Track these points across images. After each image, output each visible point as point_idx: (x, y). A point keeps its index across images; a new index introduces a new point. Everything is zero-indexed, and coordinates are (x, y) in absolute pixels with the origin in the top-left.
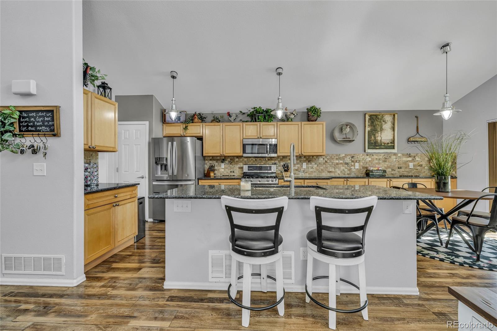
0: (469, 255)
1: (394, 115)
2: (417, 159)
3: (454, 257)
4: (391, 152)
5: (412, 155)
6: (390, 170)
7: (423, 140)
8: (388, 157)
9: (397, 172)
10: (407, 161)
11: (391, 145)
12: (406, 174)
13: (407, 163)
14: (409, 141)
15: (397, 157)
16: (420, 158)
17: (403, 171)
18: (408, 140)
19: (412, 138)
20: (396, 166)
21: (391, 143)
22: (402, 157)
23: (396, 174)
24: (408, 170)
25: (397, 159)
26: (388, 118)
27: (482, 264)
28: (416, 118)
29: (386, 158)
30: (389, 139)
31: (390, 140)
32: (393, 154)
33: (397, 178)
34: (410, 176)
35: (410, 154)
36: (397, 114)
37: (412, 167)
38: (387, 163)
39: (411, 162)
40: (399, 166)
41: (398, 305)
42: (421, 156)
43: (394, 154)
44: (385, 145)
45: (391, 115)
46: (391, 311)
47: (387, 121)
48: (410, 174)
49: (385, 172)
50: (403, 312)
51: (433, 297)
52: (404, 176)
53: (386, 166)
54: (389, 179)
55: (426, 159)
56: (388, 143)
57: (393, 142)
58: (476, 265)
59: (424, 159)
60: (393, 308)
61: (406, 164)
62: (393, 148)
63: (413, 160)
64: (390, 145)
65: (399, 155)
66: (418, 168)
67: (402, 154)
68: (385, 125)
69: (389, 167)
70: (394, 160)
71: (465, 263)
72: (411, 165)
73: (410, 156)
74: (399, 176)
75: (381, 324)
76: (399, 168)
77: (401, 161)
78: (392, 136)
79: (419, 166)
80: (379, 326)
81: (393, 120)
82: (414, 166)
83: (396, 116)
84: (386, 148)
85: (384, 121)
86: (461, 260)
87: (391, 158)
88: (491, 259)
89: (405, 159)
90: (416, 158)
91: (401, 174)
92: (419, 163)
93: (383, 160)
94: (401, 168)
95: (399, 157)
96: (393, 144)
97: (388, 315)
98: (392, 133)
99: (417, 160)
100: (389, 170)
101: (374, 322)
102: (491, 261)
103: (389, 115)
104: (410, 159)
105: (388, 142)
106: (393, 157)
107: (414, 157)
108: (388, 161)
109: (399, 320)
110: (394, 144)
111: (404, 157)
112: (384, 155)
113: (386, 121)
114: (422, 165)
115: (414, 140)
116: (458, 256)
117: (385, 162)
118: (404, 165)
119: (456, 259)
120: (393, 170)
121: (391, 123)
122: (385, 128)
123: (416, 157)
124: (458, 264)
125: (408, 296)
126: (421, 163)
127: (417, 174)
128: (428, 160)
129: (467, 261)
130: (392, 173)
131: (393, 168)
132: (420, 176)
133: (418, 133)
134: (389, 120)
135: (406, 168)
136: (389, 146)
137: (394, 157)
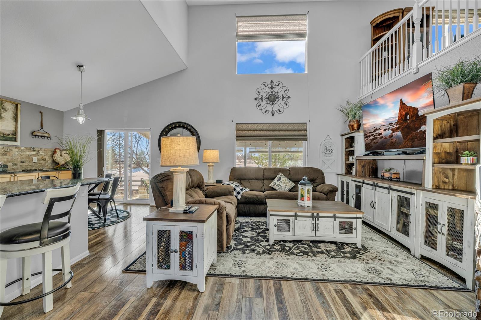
0: (99, 221)
1: (17, 105)
2: (41, 153)
3: (92, 226)
4: (13, 144)
5: (36, 149)
6: (11, 164)
7: (47, 135)
8: (9, 150)
9: (19, 167)
10: (31, 156)
11: (13, 137)
12: (29, 168)
13: (31, 157)
14: (34, 135)
15: (20, 150)
16: (44, 152)
17: (26, 166)
18: (32, 134)
19: (36, 132)
20: (19, 160)
21: (13, 134)
22: (25, 151)
23: (18, 169)
24: (31, 164)
25: (20, 153)
26: (10, 107)
27: (108, 223)
28: (40, 114)
29: (6, 152)
30: (10, 129)
31: (11, 131)
32: (14, 147)
33: (20, 172)
34: (33, 170)
35: (34, 148)
36: (20, 104)
37: (36, 161)
38: (7, 157)
39: (35, 156)
40: (22, 160)
41: (81, 267)
42: (45, 151)
43: (16, 147)
44: (5, 136)
45: (13, 104)
46: (81, 272)
47: (8, 109)
48: (34, 168)
49: (6, 167)
50: (88, 268)
51: (97, 251)
52: (27, 170)
53: (6, 160)
54: (13, 175)
55: (49, 153)
56: (9, 135)
57: (15, 133)
58: (106, 225)
59: (48, 153)
60: (81, 270)
61: (29, 158)
62: (15, 140)
63: (37, 154)
64: (11, 136)
65: (22, 148)
66: (42, 162)
67: (26, 148)
68: (4, 113)
69: (10, 162)
70: (16, 153)
71: (100, 226)
72: (35, 159)
73: (33, 150)
74: (21, 171)
75: (82, 282)
76: (21, 162)
77: (23, 155)
78: (14, 127)
79: (43, 160)
80: (81, 284)
81: (15, 110)
82: (38, 160)
83: (19, 106)
84: (7, 140)
85: (3, 109)
86: (96, 226)
87: (12, 151)
88: (110, 219)
89: (28, 153)
90: (39, 153)
91: (23, 169)
92: (42, 157)
93: (2, 153)
94: (24, 162)
95: (22, 150)
96: (14, 136)
97: (81, 275)
98: (14, 123)
99: (41, 155)
100: (9, 164)
101: (76, 285)
102: (110, 220)
103: (10, 103)
104: (34, 153)
105: (8, 133)
106: (15, 151)
107: (38, 151)
108: (8, 154)
109: (90, 272)
110: (16, 136)
111: (28, 150)
112: (3, 148)
113: (6, 108)
114: (45, 159)
115: (38, 134)
116: (94, 224)
117: (5, 155)
118: (28, 159)
119: (94, 226)
120: (14, 164)
121: (12, 113)
122: (5, 117)
123: (40, 151)
124: (97, 228)
125: (84, 258)
126: (44, 158)
127: (41, 168)
128: (51, 155)
129: (100, 225)
130: (14, 167)
131: (14, 163)
132: (44, 170)
133: (42, 128)
134: (11, 109)
135: (30, 162)
136: (10, 138)
137: (17, 150)
